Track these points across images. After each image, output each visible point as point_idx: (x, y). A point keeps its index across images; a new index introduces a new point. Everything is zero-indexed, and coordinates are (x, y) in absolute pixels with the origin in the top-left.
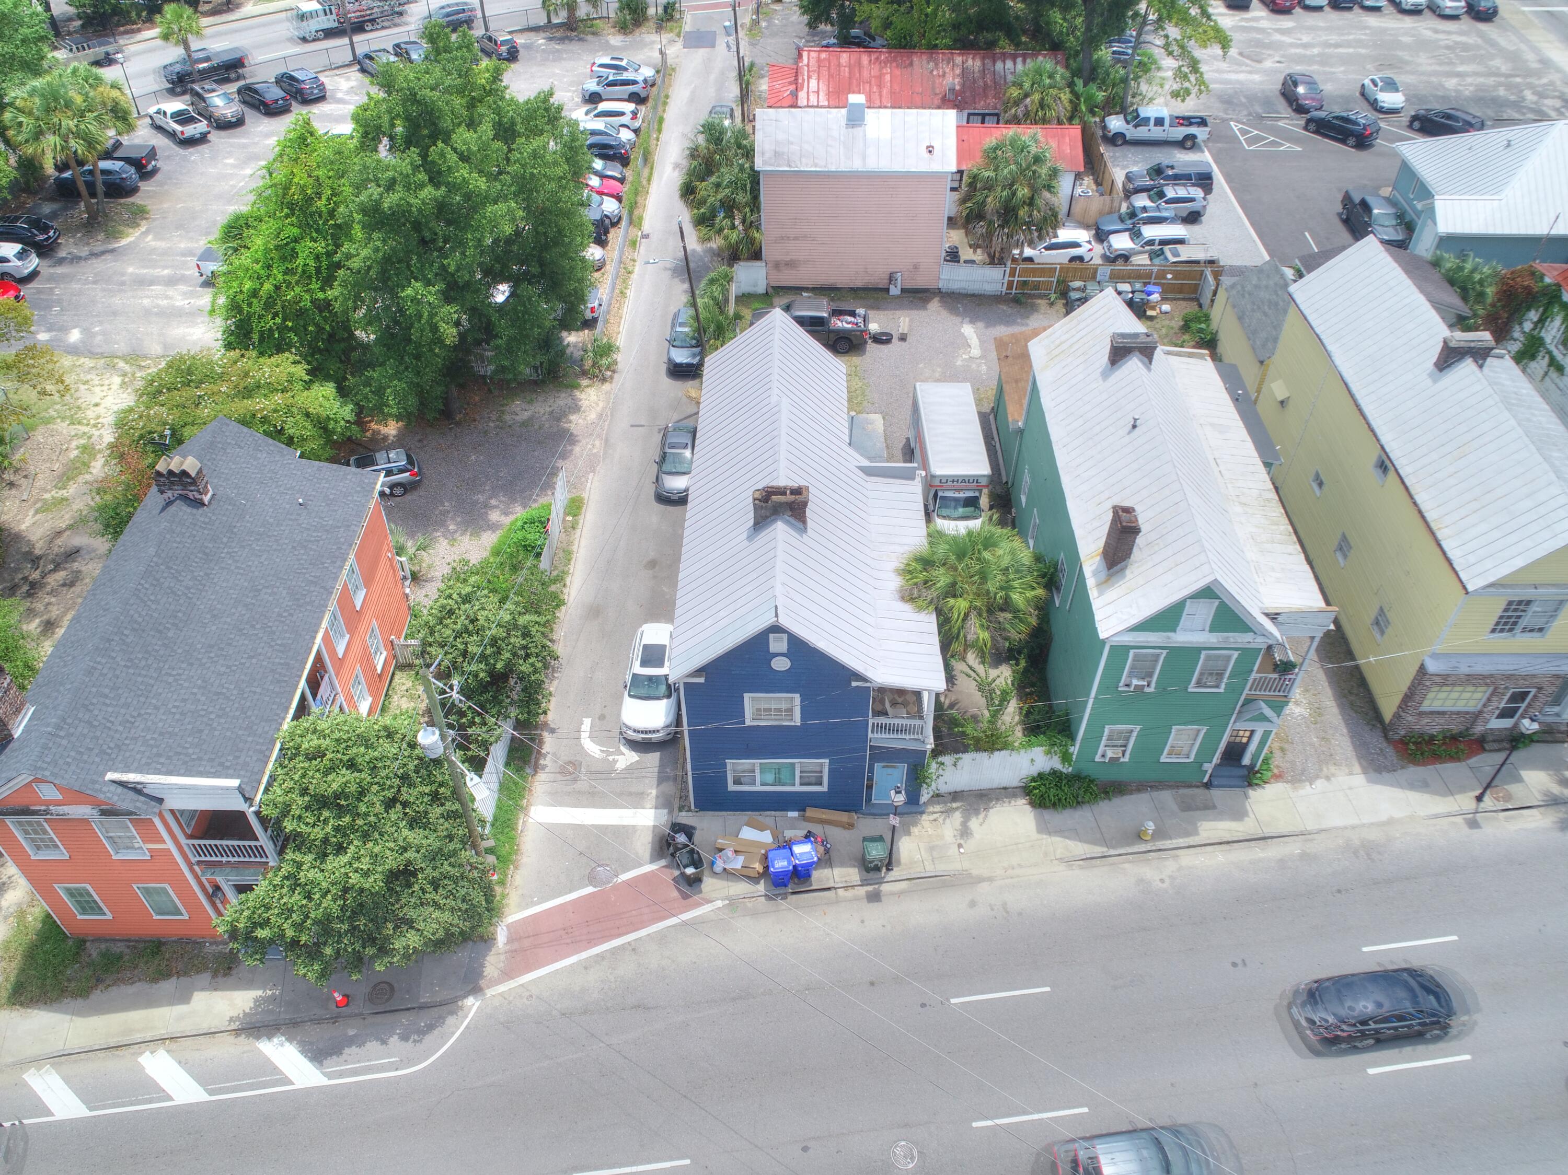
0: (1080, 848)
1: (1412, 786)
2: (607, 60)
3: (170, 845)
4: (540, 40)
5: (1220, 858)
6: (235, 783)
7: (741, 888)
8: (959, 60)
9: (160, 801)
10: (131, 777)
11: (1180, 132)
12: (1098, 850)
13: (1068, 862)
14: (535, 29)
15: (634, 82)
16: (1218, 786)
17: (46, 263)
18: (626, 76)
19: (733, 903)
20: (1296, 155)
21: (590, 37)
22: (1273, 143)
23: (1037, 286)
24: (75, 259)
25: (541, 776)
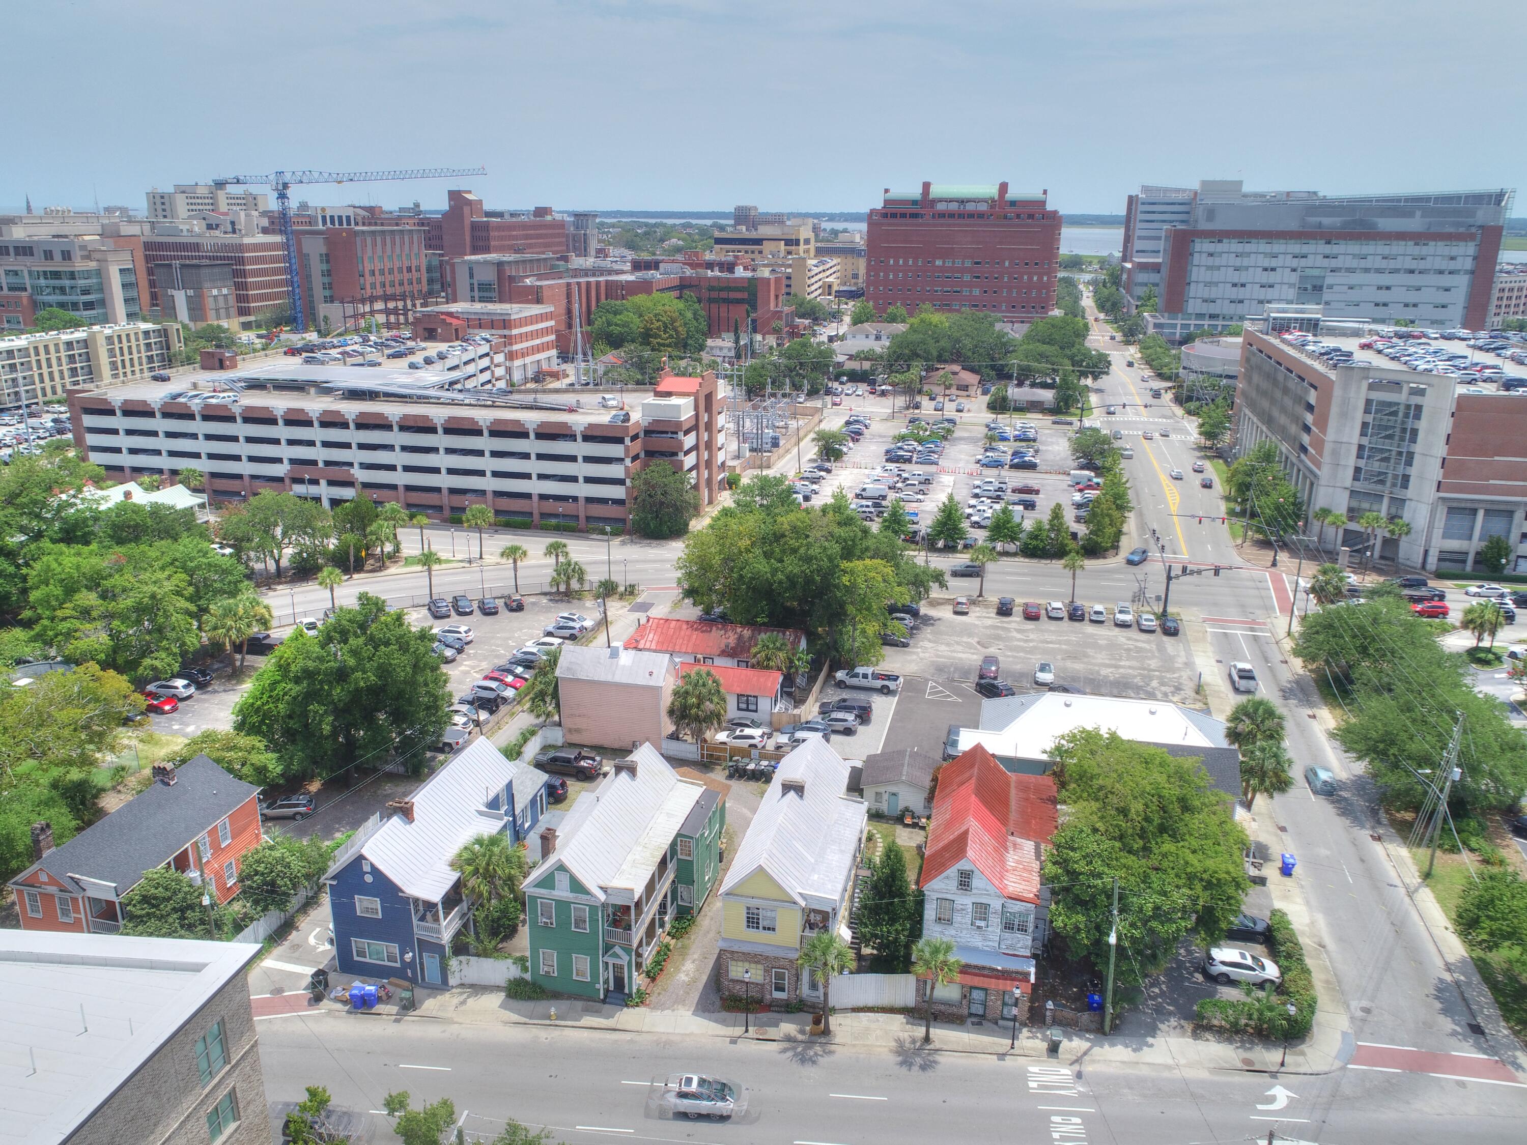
0: (515, 1017)
1: (716, 1021)
2: (566, 615)
3: (83, 916)
4: (544, 600)
5: (586, 1034)
6: (114, 885)
7: (339, 1006)
8: (739, 630)
9: (84, 890)
10: (77, 876)
11: (879, 683)
12: (523, 1020)
13: (506, 1023)
14: (545, 594)
15: (574, 628)
16: (610, 1003)
17: (198, 692)
18: (571, 624)
19: (330, 1012)
20: (955, 704)
21: (575, 601)
22: (949, 696)
23: (719, 758)
24: (215, 692)
25: (280, 948)
